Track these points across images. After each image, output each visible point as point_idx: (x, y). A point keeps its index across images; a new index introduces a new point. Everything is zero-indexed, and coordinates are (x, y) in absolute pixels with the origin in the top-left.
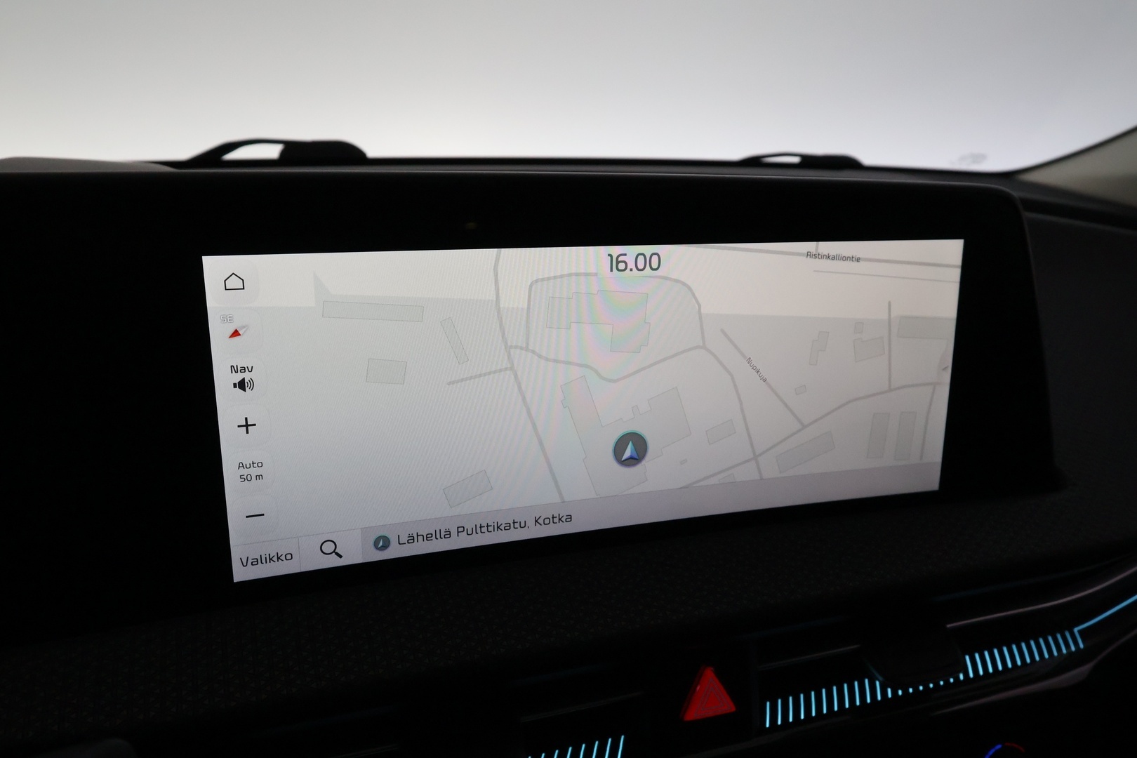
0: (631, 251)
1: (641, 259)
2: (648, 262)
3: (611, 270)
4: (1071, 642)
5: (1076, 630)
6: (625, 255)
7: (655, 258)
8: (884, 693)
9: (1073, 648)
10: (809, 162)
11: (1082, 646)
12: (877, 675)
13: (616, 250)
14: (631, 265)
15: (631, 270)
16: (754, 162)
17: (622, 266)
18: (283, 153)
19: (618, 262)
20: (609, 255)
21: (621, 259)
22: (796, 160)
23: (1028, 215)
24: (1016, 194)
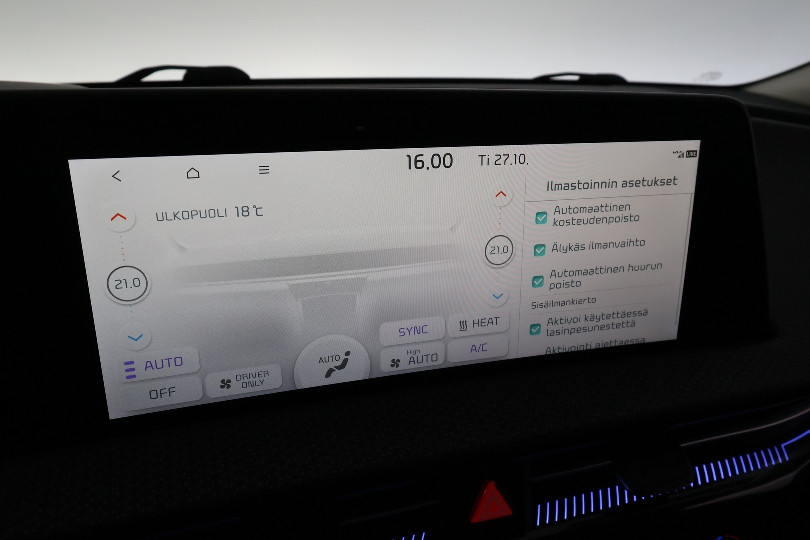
0: (427, 153)
1: (436, 159)
2: (442, 161)
3: (410, 168)
4: (778, 457)
5: (783, 446)
6: (422, 155)
7: (448, 158)
8: (631, 498)
9: (781, 461)
10: (586, 79)
11: (787, 459)
12: (626, 486)
13: (414, 152)
14: (428, 164)
15: (428, 169)
16: (545, 80)
17: (420, 165)
18: (186, 77)
19: (416, 162)
20: (408, 156)
21: (419, 159)
22: (576, 78)
23: (753, 119)
24: (743, 102)
